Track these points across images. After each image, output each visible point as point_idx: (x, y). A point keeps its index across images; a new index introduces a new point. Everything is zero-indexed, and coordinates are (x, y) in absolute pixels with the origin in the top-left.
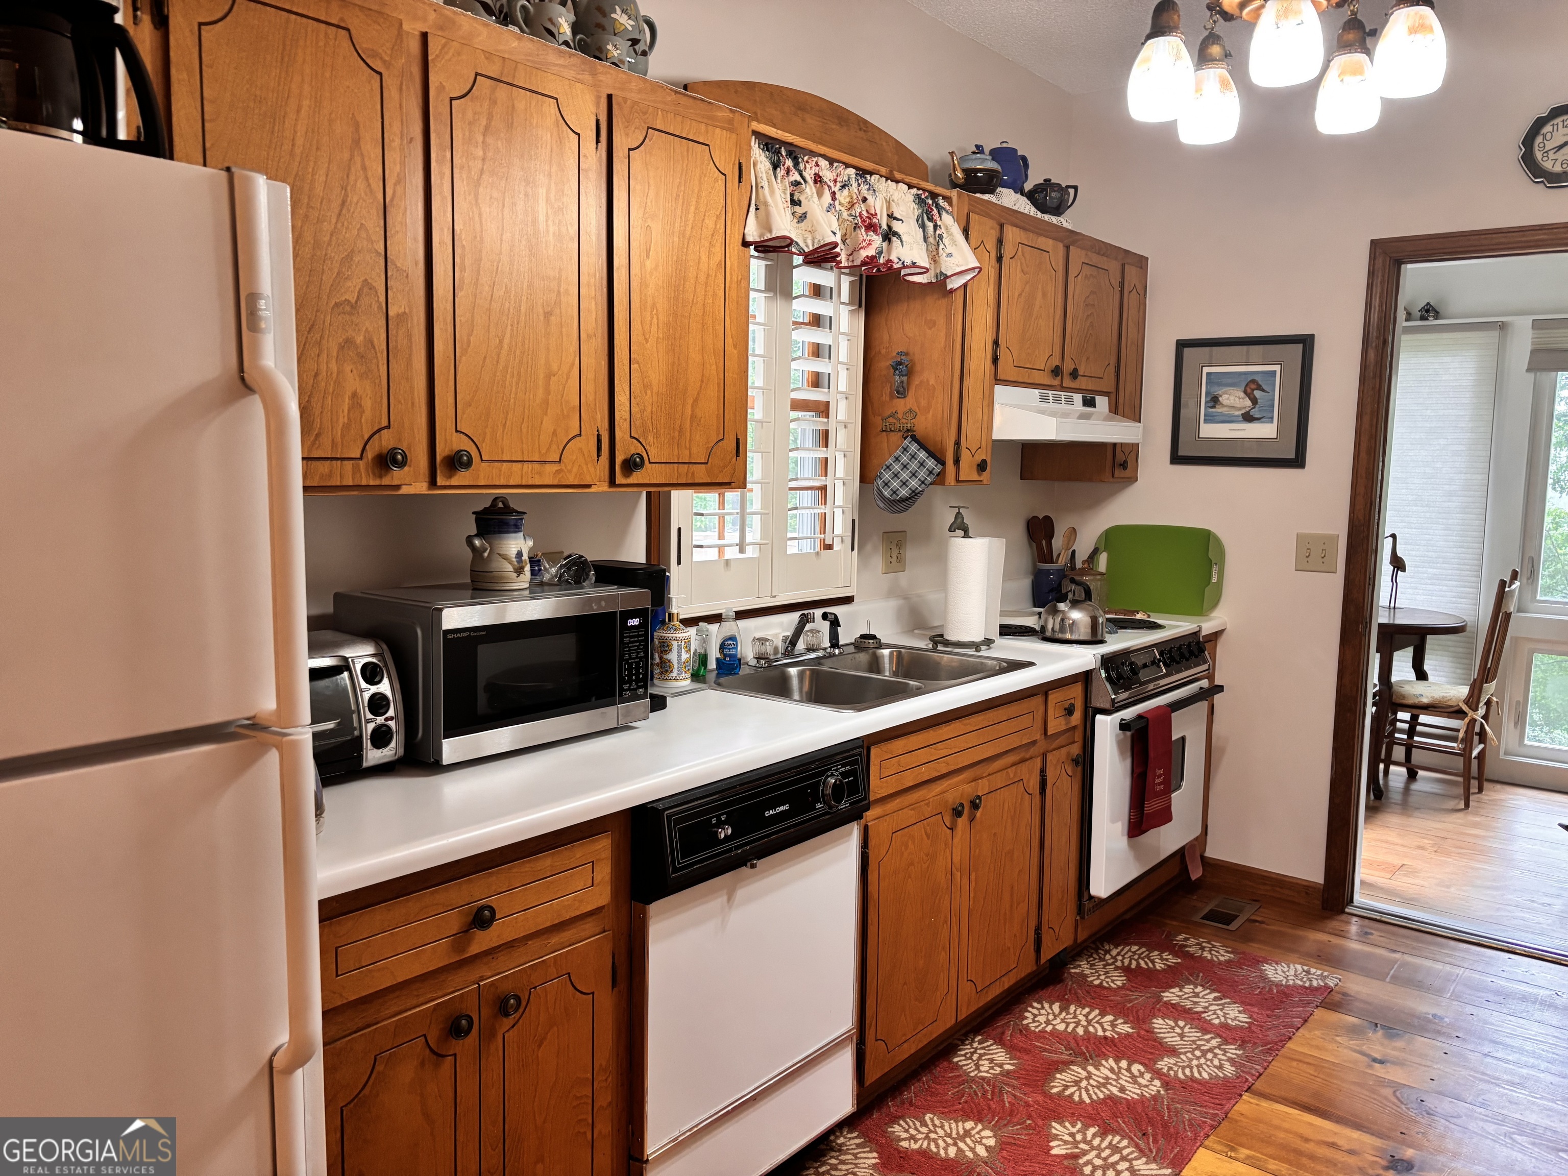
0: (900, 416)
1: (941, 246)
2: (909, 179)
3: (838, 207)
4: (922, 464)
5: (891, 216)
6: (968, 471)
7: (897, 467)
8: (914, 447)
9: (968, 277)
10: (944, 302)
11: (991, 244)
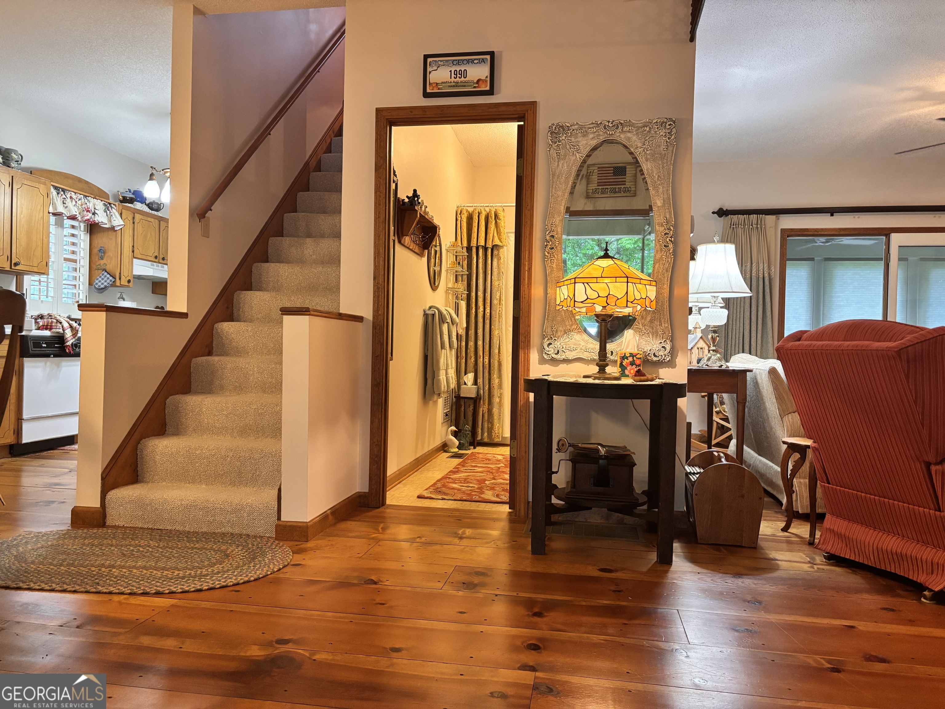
0: (102, 265)
1: (112, 218)
2: (101, 199)
3: (77, 205)
4: (108, 278)
5: (95, 208)
6: (124, 282)
7: (100, 279)
8: (106, 274)
9: (121, 227)
10: (114, 233)
11: (130, 218)
